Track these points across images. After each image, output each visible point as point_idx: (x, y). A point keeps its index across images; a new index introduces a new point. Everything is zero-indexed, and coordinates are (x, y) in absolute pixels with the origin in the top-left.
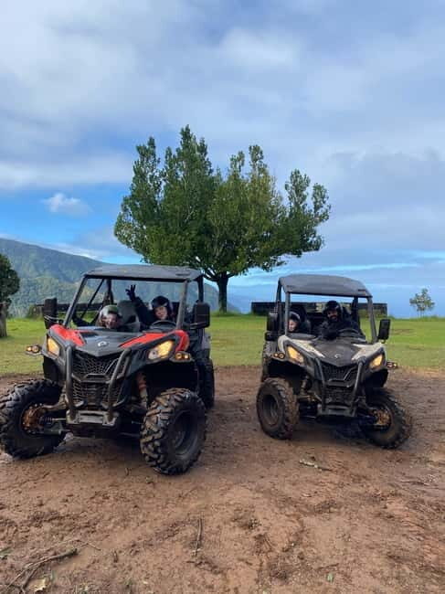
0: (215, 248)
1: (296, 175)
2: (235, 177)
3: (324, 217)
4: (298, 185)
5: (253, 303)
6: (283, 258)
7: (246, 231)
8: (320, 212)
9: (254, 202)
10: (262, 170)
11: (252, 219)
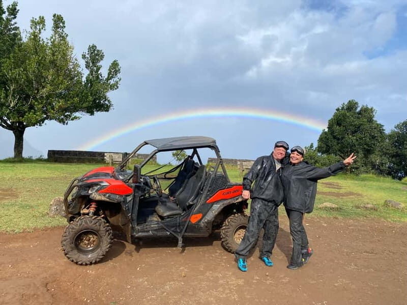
0: (10, 98)
1: (92, 49)
2: (35, 37)
3: (114, 87)
4: (95, 56)
5: (49, 151)
6: (77, 114)
7: (43, 87)
8: (112, 82)
9: (53, 62)
10: (63, 38)
11: (50, 77)
